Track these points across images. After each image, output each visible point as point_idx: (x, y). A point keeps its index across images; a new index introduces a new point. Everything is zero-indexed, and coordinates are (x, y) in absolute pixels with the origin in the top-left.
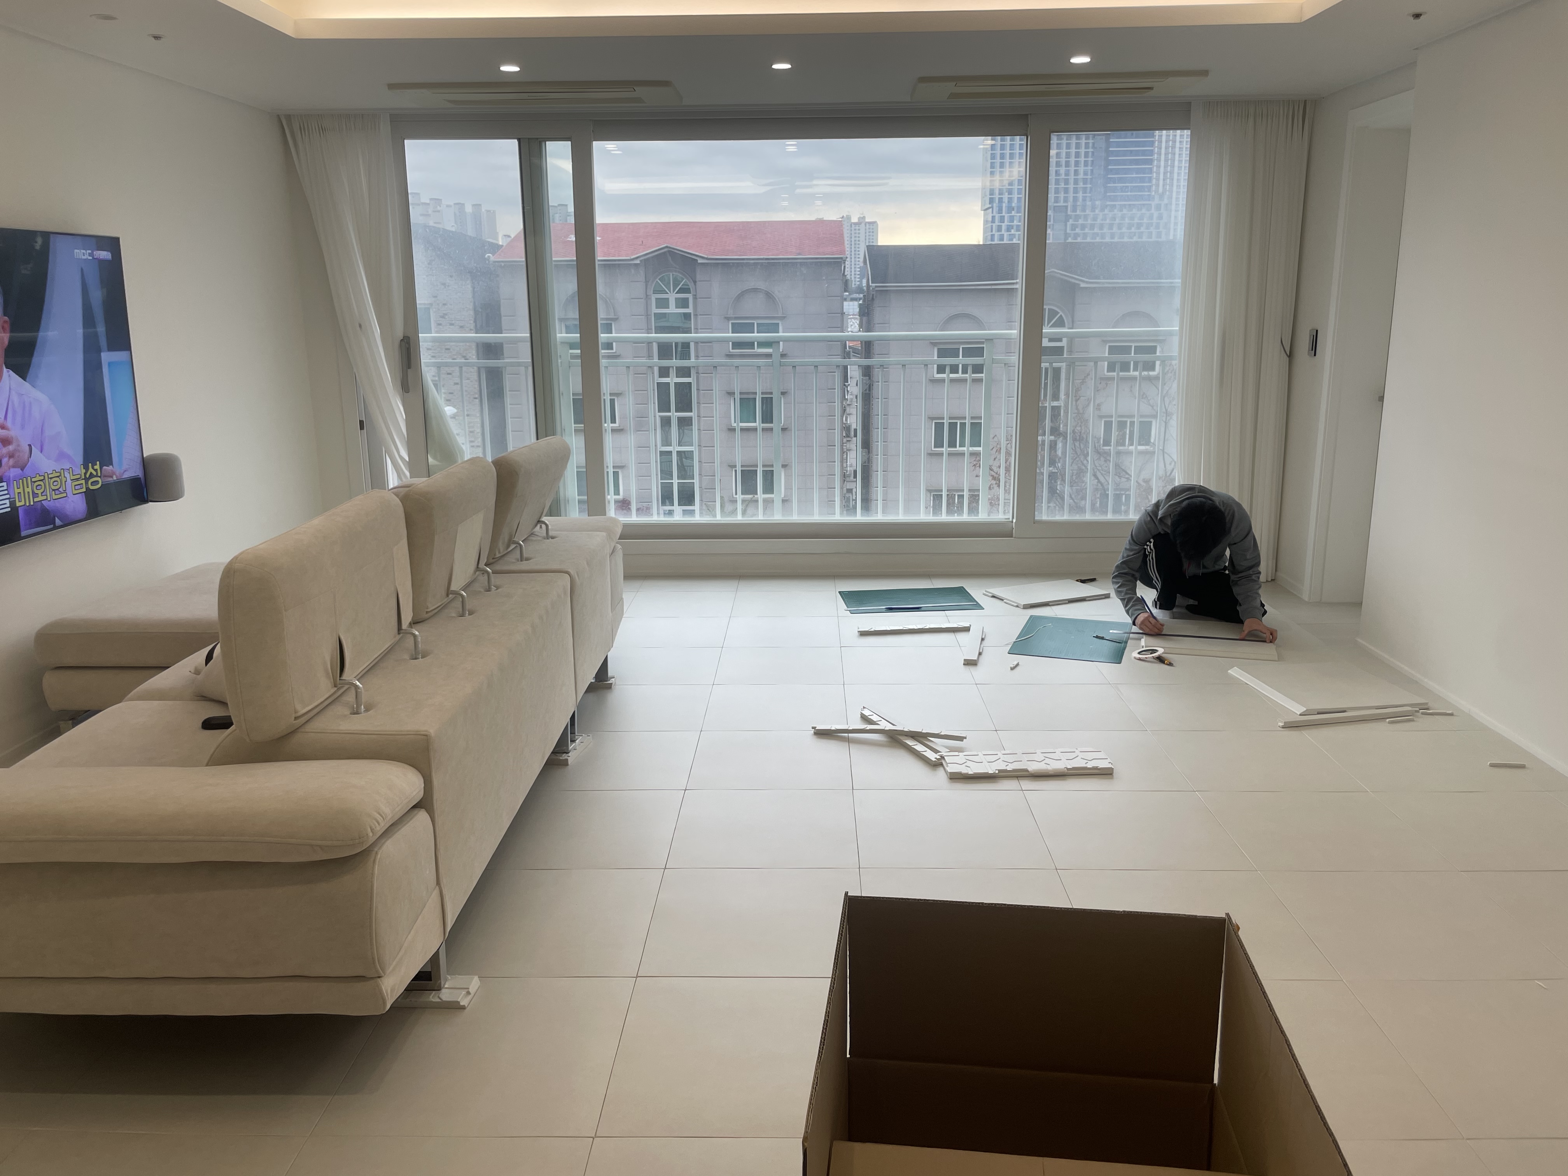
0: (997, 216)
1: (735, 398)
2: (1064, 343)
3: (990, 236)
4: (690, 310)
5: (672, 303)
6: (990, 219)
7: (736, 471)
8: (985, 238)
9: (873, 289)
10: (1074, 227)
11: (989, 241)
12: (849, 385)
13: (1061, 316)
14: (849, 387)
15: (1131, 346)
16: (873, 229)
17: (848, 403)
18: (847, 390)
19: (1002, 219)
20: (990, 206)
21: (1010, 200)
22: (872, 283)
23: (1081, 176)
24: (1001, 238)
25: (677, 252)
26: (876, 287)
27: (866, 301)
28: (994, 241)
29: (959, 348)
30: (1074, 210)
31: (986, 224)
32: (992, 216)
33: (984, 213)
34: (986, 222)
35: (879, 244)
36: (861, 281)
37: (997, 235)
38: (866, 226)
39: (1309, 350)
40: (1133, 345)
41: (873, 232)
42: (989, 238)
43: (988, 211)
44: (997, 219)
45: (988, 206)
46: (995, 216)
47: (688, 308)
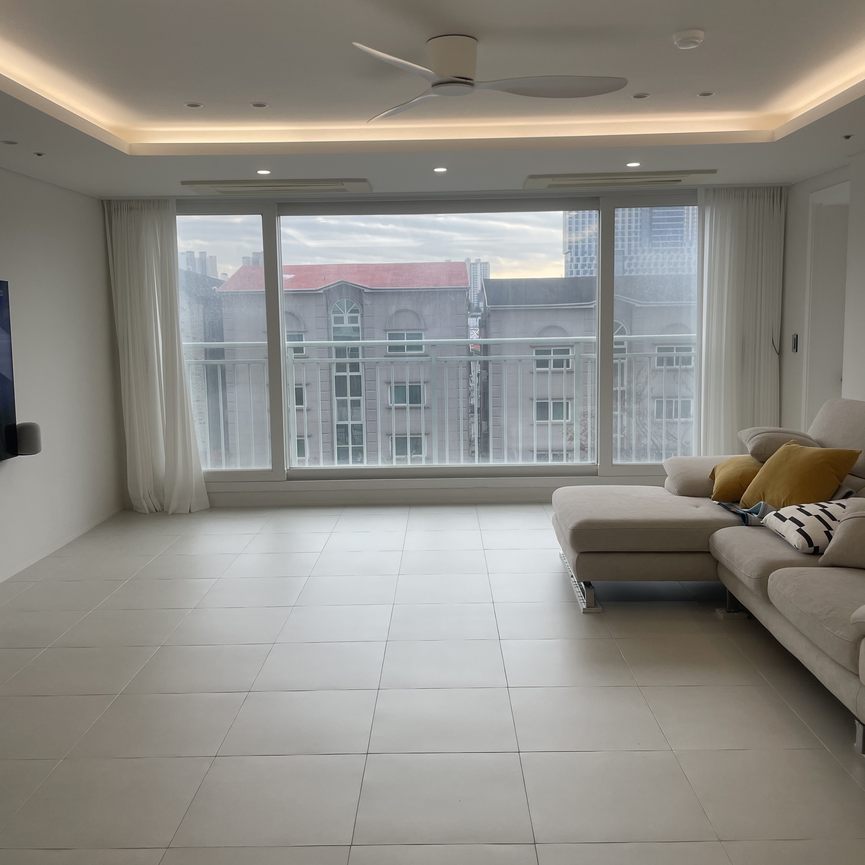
0: (575, 258)
1: (391, 386)
2: (625, 346)
3: (570, 271)
4: (359, 325)
5: (346, 320)
6: (569, 260)
7: (392, 438)
8: (566, 274)
9: (488, 309)
10: (629, 265)
11: (569, 275)
12: (472, 376)
13: (622, 327)
14: (472, 378)
15: (673, 348)
16: (486, 267)
17: (471, 389)
18: (471, 380)
19: (578, 260)
20: (569, 250)
21: (583, 247)
22: (488, 305)
23: (633, 230)
24: (578, 273)
25: (350, 285)
26: (491, 307)
27: (484, 318)
28: (573, 275)
29: (551, 350)
30: (629, 253)
31: (567, 264)
32: (571, 258)
33: (565, 256)
34: (566, 262)
35: (491, 278)
36: (478, 304)
37: (575, 271)
38: (481, 265)
39: (793, 348)
40: (675, 347)
41: (486, 270)
42: (569, 273)
43: (568, 254)
44: (574, 260)
45: (568, 250)
46: (573, 258)
47: (357, 323)
